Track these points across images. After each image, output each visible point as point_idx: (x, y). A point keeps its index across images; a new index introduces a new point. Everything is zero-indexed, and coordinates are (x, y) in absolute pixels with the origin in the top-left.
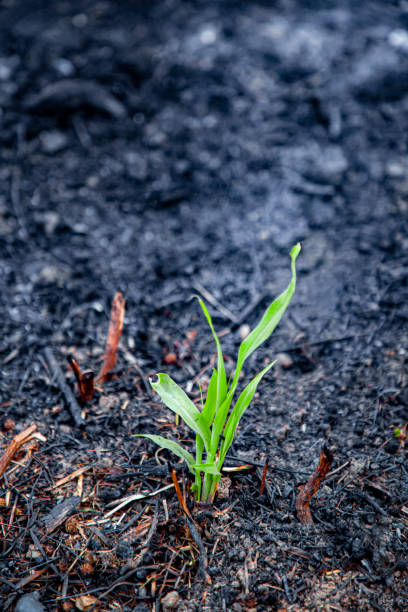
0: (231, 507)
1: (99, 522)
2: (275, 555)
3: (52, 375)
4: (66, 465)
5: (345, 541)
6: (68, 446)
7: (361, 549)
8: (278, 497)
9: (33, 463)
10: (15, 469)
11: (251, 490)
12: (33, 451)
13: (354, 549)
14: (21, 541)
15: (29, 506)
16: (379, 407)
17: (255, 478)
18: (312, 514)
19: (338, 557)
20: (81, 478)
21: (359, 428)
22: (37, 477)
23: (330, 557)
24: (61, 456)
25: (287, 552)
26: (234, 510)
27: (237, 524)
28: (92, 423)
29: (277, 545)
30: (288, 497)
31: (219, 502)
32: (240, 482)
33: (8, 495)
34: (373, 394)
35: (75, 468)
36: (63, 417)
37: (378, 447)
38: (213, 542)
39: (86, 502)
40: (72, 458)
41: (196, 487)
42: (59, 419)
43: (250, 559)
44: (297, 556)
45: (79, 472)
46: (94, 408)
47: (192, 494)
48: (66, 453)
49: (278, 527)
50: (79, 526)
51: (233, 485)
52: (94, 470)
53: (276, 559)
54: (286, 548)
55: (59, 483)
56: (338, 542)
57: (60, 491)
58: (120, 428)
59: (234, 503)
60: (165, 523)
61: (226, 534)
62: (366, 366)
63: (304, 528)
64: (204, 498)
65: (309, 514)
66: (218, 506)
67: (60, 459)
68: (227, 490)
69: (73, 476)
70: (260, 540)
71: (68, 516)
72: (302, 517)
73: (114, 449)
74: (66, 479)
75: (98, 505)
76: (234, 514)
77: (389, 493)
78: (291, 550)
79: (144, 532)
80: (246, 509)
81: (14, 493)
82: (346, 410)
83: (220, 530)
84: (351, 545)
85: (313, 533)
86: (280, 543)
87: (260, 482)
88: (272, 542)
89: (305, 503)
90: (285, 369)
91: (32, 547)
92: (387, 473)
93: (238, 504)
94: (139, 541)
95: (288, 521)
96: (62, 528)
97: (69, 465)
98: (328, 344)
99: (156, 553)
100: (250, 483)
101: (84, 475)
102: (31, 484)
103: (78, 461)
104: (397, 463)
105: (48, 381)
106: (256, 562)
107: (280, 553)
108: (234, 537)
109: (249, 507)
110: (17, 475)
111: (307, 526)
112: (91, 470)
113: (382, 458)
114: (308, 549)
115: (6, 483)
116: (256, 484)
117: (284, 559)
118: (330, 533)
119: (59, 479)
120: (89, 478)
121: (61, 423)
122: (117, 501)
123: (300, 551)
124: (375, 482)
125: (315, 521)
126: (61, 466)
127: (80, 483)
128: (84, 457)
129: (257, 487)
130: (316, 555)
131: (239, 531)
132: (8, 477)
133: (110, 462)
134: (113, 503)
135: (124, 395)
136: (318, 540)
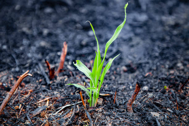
0: (103, 107)
1: (54, 114)
2: (118, 123)
3: (40, 71)
4: (42, 96)
5: (145, 117)
6: (44, 91)
7: (151, 119)
8: (120, 104)
9: (30, 96)
10: (24, 98)
11: (111, 103)
12: (31, 92)
13: (149, 119)
14: (23, 118)
15: (27, 109)
16: (158, 81)
17: (112, 99)
18: (133, 109)
19: (143, 123)
20: (48, 101)
21: (151, 87)
22: (31, 100)
23: (139, 123)
24: (41, 94)
25: (123, 122)
26: (103, 109)
27: (105, 113)
28: (54, 85)
29: (119, 119)
30: (124, 104)
31: (98, 106)
32: (106, 100)
33: (20, 105)
34: (156, 78)
35: (46, 97)
36: (43, 83)
37: (158, 91)
38: (95, 119)
39: (49, 108)
40: (45, 94)
41: (90, 101)
42: (41, 83)
43: (109, 123)
44: (127, 123)
45: (47, 99)
46: (55, 81)
47: (88, 104)
48: (43, 93)
49: (120, 114)
50: (46, 116)
51: (104, 101)
52: (53, 98)
53: (119, 124)
54: (123, 120)
55: (39, 102)
56: (143, 118)
57: (40, 104)
58: (63, 86)
59: (104, 106)
60: (77, 112)
61: (100, 116)
62: (154, 70)
63: (130, 114)
64: (93, 105)
65: (132, 109)
66: (98, 107)
67: (40, 95)
68: (101, 102)
69: (45, 100)
70: (113, 118)
71: (42, 111)
72: (129, 110)
73: (61, 92)
74: (43, 101)
75: (54, 109)
76: (104, 110)
77: (162, 104)
78: (124, 120)
79: (70, 116)
80: (108, 109)
81: (22, 105)
82: (147, 82)
83: (98, 115)
84: (148, 118)
85: (133, 115)
86: (121, 118)
87: (113, 100)
88: (118, 118)
89: (130, 104)
90: (125, 71)
91: (27, 121)
92: (162, 99)
93: (105, 107)
94: (67, 119)
95: (124, 111)
96: (39, 115)
97: (44, 96)
98: (140, 64)
99: (73, 122)
100: (110, 101)
101: (49, 100)
102: (29, 102)
103: (47, 95)
104: (165, 96)
105: (39, 72)
106: (111, 124)
107: (120, 122)
108: (103, 117)
109: (109, 108)
110: (24, 99)
111: (131, 113)
112: (52, 98)
113: (159, 95)
114: (131, 120)
115: (20, 101)
116: (112, 101)
117: (122, 124)
118: (140, 116)
119: (40, 101)
120: (51, 101)
121: (42, 85)
122: (60, 108)
123: (128, 121)
124: (157, 101)
125: (134, 112)
126: (41, 97)
127: (47, 102)
128: (49, 94)
129: (113, 102)
130: (134, 122)
131: (105, 115)
132: (21, 100)
133: (59, 96)
134: (59, 108)
135: (66, 77)
136: (135, 118)
